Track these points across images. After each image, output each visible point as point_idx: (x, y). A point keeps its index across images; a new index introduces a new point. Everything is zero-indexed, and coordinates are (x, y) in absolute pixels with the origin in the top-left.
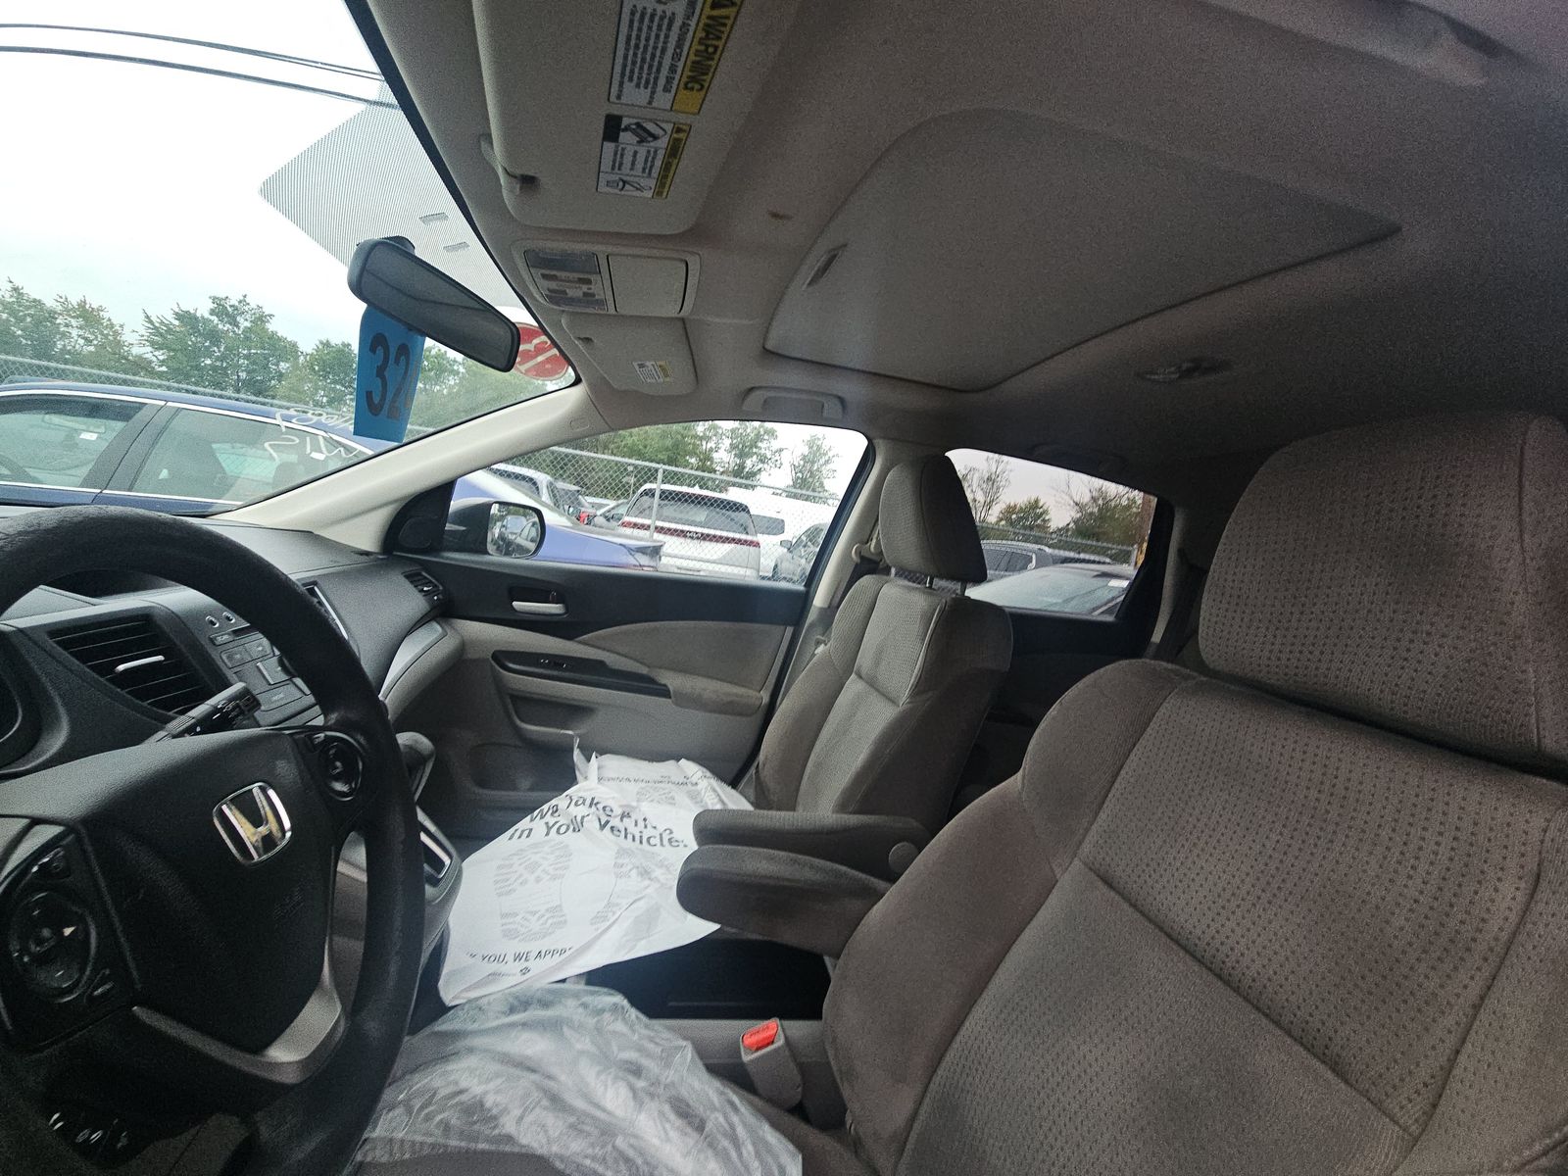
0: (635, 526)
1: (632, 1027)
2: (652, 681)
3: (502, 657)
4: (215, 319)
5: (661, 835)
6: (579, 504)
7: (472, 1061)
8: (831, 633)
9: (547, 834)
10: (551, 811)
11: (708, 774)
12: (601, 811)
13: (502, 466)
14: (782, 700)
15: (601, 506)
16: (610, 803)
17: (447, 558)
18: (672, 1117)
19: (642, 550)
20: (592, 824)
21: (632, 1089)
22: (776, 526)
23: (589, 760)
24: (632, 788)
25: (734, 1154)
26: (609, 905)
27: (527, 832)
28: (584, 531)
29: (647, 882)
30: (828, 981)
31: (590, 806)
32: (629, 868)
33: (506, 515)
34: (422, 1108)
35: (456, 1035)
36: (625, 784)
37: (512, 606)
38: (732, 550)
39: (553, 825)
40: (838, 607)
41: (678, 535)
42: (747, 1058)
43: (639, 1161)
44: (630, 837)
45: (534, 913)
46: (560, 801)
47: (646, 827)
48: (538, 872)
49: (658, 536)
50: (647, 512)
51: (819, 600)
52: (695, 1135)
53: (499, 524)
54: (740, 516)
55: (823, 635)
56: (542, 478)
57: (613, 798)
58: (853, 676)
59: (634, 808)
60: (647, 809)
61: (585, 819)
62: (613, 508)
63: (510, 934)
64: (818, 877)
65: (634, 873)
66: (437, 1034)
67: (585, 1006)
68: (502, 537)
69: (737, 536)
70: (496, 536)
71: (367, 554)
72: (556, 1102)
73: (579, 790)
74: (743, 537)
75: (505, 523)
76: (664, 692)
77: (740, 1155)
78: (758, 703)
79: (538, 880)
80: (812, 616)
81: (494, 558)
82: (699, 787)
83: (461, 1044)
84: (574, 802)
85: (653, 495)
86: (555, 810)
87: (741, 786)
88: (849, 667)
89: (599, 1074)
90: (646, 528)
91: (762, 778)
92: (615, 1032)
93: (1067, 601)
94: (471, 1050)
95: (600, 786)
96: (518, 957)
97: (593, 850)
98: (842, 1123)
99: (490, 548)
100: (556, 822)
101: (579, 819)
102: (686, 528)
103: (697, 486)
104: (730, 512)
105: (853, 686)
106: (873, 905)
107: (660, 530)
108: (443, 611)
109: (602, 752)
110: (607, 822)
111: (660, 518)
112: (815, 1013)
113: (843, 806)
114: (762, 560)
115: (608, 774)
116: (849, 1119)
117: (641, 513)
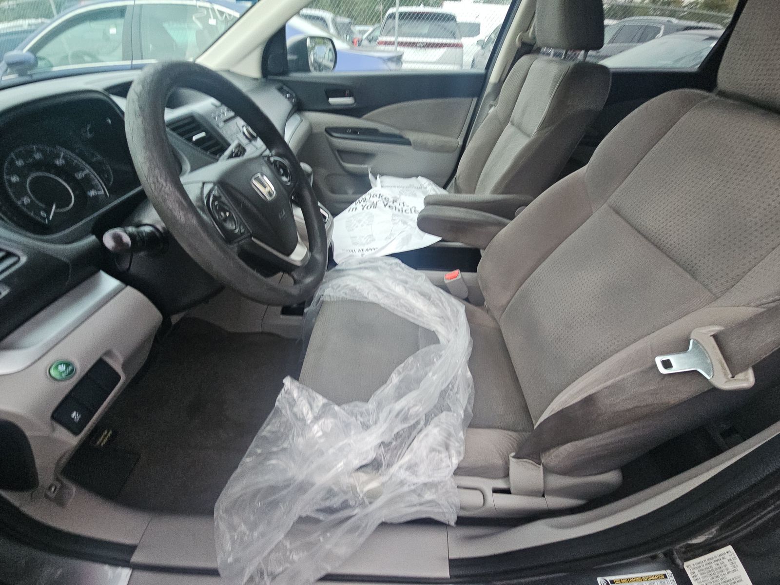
0: (386, 43)
1: (403, 269)
2: (401, 137)
3: (329, 131)
5: (411, 209)
6: (352, 32)
7: (350, 277)
8: (498, 99)
9: (363, 209)
10: (363, 200)
11: (432, 183)
12: (384, 199)
13: (305, 11)
14: (470, 141)
15: (364, 32)
16: (388, 196)
17: (293, 77)
18: (419, 295)
19: (390, 59)
20: (381, 204)
21: (405, 287)
22: (474, 29)
23: (376, 179)
24: (397, 190)
25: (440, 304)
26: (391, 234)
27: (354, 208)
28: (357, 51)
29: (405, 226)
30: (480, 257)
31: (379, 197)
32: (398, 221)
33: (315, 45)
34: (337, 289)
35: (342, 270)
36: (394, 189)
37: (329, 101)
38: (445, 53)
40: (504, 81)
41: (412, 46)
42: (446, 282)
43: (408, 306)
44: (397, 210)
45: (363, 237)
46: (366, 196)
47: (404, 206)
48: (362, 223)
49: (400, 49)
50: (392, 31)
51: (493, 78)
52: (428, 301)
53: (312, 52)
54: (450, 25)
55: (494, 100)
56: (328, 16)
57: (389, 194)
58: (509, 124)
59: (398, 199)
60: (403, 198)
61: (378, 203)
62: (372, 32)
63: (355, 244)
64: (478, 218)
65: (400, 223)
66: (336, 270)
67: (386, 263)
68: (315, 61)
69: (448, 41)
70: (312, 61)
72: (379, 289)
73: (373, 191)
74: (452, 41)
75: (315, 51)
76: (407, 143)
77: (443, 305)
78: (457, 145)
79: (362, 226)
80: (489, 89)
81: (314, 74)
82: (428, 189)
83: (345, 273)
84: (372, 196)
85: (395, 17)
86: (365, 200)
87: (448, 188)
88: (507, 119)
89: (393, 283)
90: (391, 43)
91: (458, 184)
92: (397, 271)
93: (678, 61)
94: (348, 275)
95: (382, 189)
96: (359, 251)
97: (383, 215)
98: (483, 304)
99: (312, 68)
100: (366, 205)
101: (375, 203)
102: (416, 40)
103: (422, 5)
104: (443, 23)
105: (509, 130)
106: (502, 229)
107: (401, 44)
108: (299, 108)
109: (382, 175)
110: (387, 204)
111: (401, 34)
112: (474, 270)
113: (495, 191)
114: (464, 57)
115: (386, 184)
116: (485, 303)
117: (388, 33)
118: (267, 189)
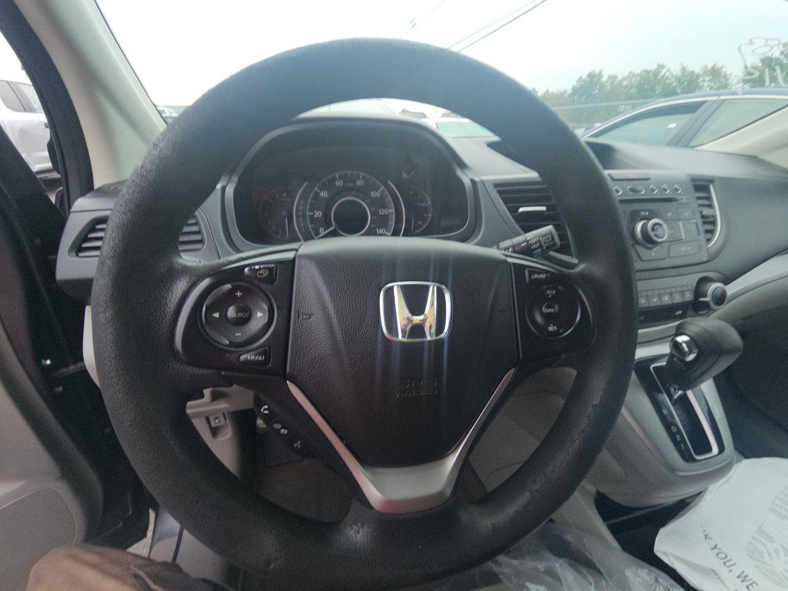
118: (417, 319)
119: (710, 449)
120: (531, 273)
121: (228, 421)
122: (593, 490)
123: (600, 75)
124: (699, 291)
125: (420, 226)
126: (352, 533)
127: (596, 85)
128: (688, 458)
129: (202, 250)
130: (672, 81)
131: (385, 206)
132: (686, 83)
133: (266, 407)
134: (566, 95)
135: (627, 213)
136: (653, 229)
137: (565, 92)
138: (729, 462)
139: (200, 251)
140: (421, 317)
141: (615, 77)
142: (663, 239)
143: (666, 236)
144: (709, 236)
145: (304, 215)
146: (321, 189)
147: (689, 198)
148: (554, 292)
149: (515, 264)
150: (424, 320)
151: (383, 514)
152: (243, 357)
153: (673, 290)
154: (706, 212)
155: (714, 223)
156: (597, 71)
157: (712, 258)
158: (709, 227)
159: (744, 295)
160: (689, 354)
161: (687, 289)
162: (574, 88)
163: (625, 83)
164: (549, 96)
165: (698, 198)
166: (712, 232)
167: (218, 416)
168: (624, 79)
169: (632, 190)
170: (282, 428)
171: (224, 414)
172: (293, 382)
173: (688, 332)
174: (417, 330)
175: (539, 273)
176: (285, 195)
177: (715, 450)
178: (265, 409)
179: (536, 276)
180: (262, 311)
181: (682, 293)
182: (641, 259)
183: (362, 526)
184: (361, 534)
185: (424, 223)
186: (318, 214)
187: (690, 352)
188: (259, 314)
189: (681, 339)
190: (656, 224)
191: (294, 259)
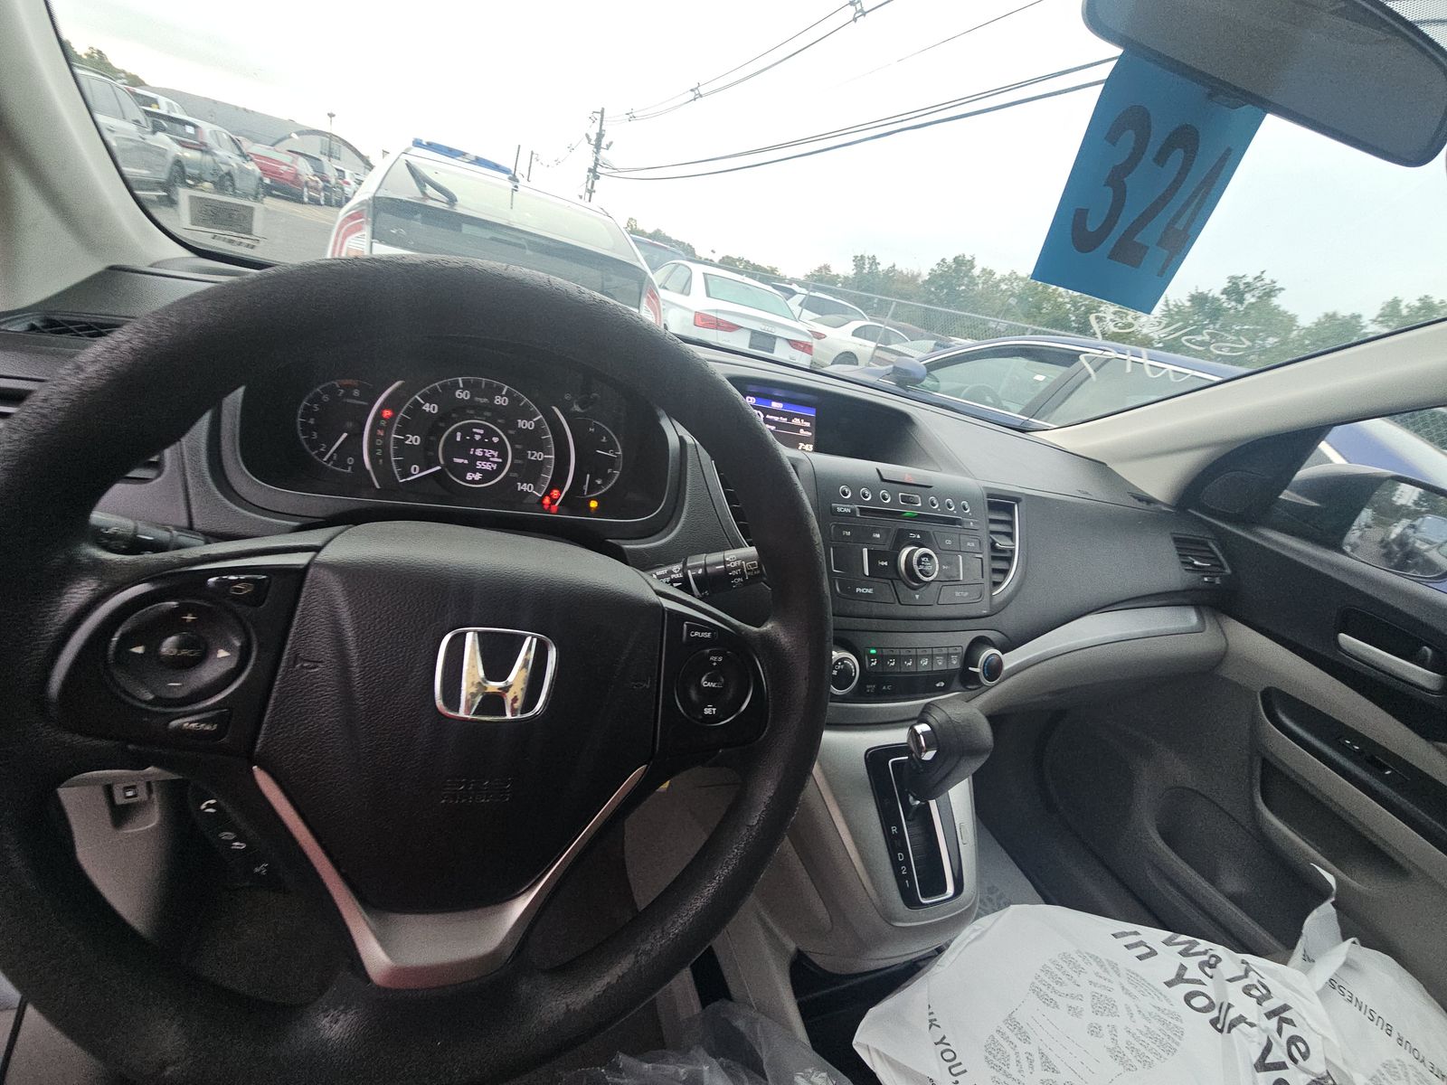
3: (1277, 700)
4: (1224, 297)
9: (1169, 984)
10: (1205, 958)
12: (1284, 1041)
17: (1261, 536)
20: (1248, 1044)
23: (1341, 939)
27: (1145, 950)
31: (1270, 1015)
33: (1427, 512)
37: (1336, 640)
39: (1188, 981)
45: (1048, 1066)
48: (1103, 1021)
53: (1405, 522)
57: (1324, 1038)
61: (1243, 1026)
68: (1402, 541)
71: (1150, 501)
73: (1272, 973)
75: (1417, 523)
79: (1094, 1030)
84: (1246, 982)
86: (1211, 964)
95: (1316, 999)
100: (1200, 982)
101: (1233, 1014)
108: (1213, 600)
110: (1282, 1066)
118: (494, 686)
119: (944, 890)
120: (691, 628)
121: (154, 796)
122: (792, 947)
123: (971, 264)
124: (969, 657)
125: (599, 488)
126: (325, 1022)
127: (963, 278)
128: (911, 901)
129: (154, 482)
130: (1067, 300)
131: (541, 447)
132: (1083, 308)
133: (212, 802)
134: (920, 281)
135: (892, 532)
136: (919, 563)
137: (919, 275)
138: (971, 907)
139: (149, 484)
140: (501, 684)
141: (991, 273)
142: (931, 579)
143: (935, 575)
144: (997, 578)
145: (386, 438)
146: (427, 398)
147: (979, 522)
148: (720, 659)
149: (671, 612)
150: (506, 689)
151: (386, 990)
152: (174, 723)
153: (936, 651)
154: (1002, 543)
155: (1009, 560)
156: (968, 258)
157: (996, 610)
158: (1001, 565)
159: (1036, 667)
160: (926, 751)
161: (955, 652)
162: (933, 274)
163: (1004, 287)
164: (893, 276)
165: (993, 521)
166: (1005, 572)
167: (134, 784)
168: (1003, 280)
169: (904, 499)
170: (235, 840)
171: (149, 784)
172: (262, 767)
173: (931, 720)
174: (493, 703)
175: (701, 630)
176: (356, 393)
177: (950, 890)
178: (209, 806)
179: (697, 634)
180: (228, 647)
181: (948, 656)
182: (899, 602)
183: (345, 1012)
184: (340, 1023)
185: (604, 484)
186: (414, 440)
187: (929, 748)
188: (222, 653)
189: (922, 728)
190: (926, 555)
191: (307, 567)
